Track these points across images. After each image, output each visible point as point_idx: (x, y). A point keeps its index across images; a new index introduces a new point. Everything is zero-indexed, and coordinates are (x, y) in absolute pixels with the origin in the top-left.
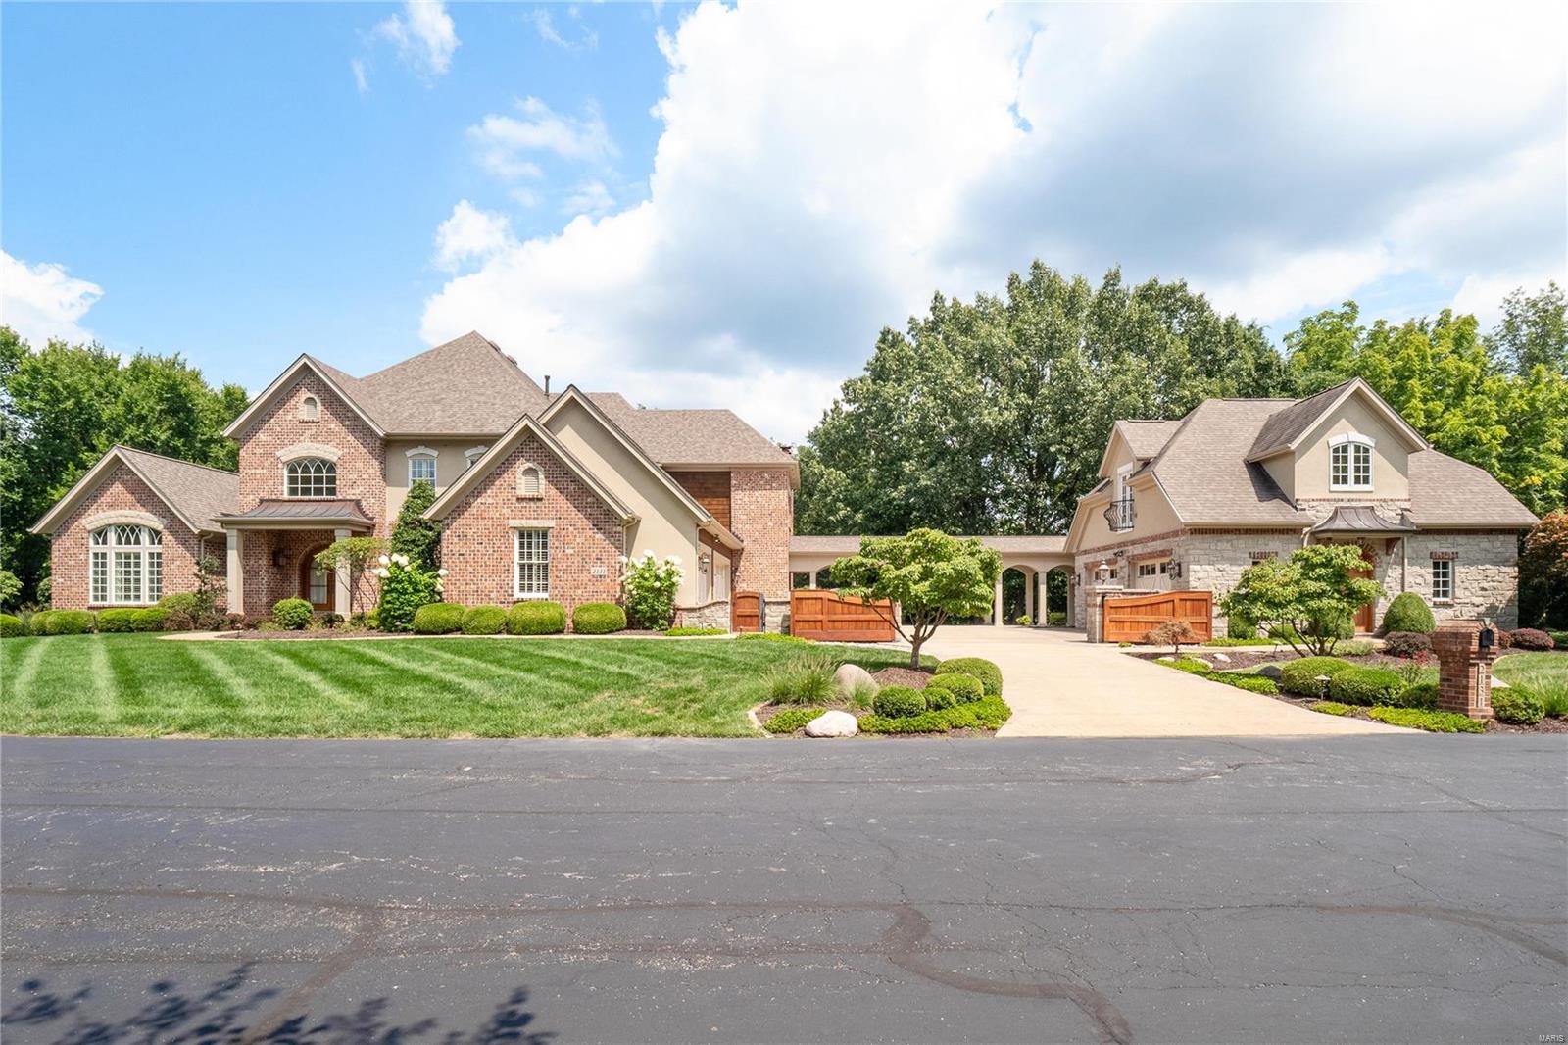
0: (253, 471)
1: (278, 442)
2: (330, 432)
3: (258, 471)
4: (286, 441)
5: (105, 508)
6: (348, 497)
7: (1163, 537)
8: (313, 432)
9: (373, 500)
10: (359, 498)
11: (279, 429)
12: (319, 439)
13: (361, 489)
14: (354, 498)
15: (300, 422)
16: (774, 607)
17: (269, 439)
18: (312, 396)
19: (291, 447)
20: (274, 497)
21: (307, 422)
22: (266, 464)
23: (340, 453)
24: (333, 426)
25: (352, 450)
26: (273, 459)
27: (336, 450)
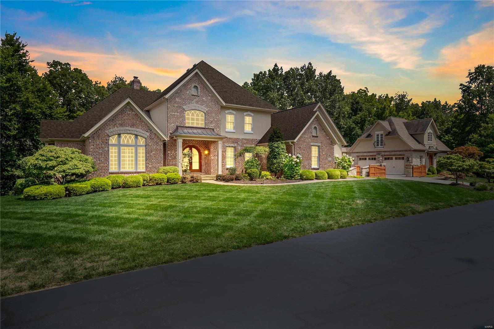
0: (173, 113)
1: (184, 102)
2: (203, 101)
3: (175, 114)
4: (187, 103)
5: (118, 126)
6: (210, 127)
7: (403, 151)
8: (197, 100)
9: (218, 129)
10: (213, 128)
11: (184, 97)
12: (199, 103)
13: (214, 124)
14: (211, 128)
15: (192, 95)
16: (364, 170)
17: (180, 101)
18: (196, 85)
19: (188, 105)
20: (182, 125)
21: (195, 96)
22: (179, 111)
23: (207, 109)
24: (204, 98)
25: (211, 109)
26: (181, 109)
27: (205, 108)
